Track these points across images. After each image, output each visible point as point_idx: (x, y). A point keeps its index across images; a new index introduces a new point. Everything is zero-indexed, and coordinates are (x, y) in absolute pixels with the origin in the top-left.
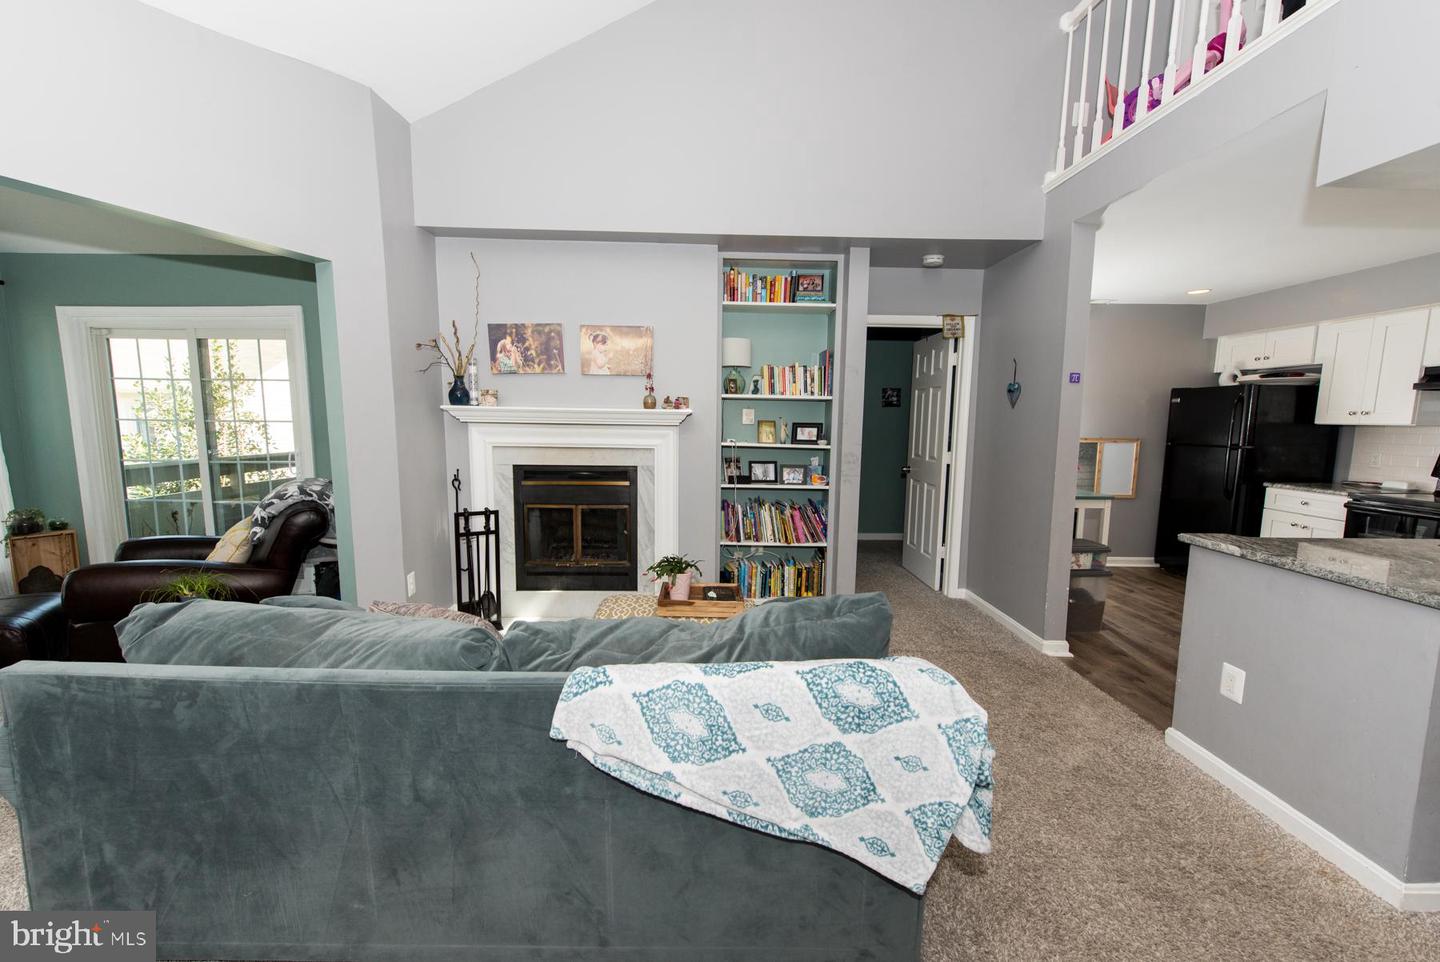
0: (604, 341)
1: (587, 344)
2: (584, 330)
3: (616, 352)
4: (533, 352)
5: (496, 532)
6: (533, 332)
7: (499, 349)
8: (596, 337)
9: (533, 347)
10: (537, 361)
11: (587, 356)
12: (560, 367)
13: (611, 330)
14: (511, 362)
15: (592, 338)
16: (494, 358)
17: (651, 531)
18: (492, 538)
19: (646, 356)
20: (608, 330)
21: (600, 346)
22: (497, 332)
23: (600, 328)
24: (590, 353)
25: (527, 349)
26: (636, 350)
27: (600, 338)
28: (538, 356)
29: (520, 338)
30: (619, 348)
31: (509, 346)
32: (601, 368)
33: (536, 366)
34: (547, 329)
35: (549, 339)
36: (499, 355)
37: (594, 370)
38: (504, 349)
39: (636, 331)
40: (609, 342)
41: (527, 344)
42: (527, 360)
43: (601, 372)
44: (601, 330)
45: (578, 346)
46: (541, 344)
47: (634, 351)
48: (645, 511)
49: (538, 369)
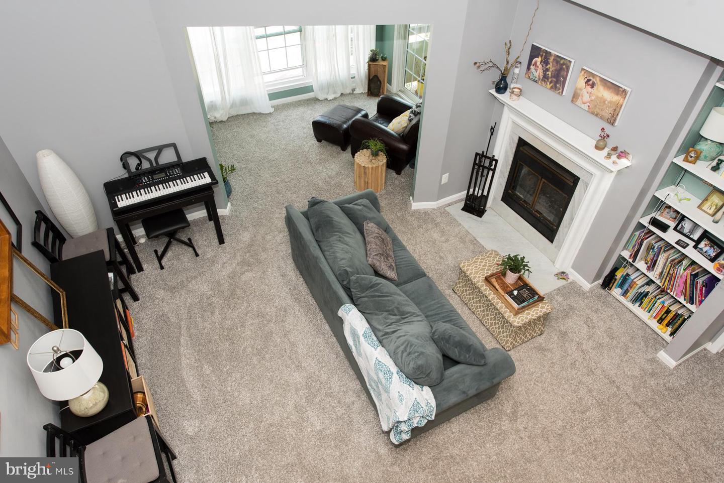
0: (593, 86)
1: (581, 83)
2: (583, 72)
3: (597, 97)
4: (550, 73)
5: (494, 170)
6: (554, 60)
7: (533, 63)
8: (589, 80)
9: (551, 70)
10: (550, 80)
11: (579, 91)
12: (561, 91)
13: (600, 81)
14: (537, 74)
15: (586, 80)
16: (529, 68)
18: (491, 172)
19: (615, 110)
20: (598, 79)
21: (589, 88)
22: (536, 51)
23: (593, 75)
24: (581, 90)
25: (547, 70)
26: (610, 102)
27: (590, 83)
28: (552, 77)
29: (545, 62)
30: (600, 95)
31: (538, 63)
32: (584, 103)
33: (548, 83)
34: (562, 62)
35: (561, 69)
36: (532, 67)
37: (579, 102)
38: (535, 64)
39: (616, 89)
40: (595, 88)
41: (548, 67)
42: (545, 77)
43: (583, 106)
44: (593, 78)
45: (576, 81)
46: (556, 70)
47: (608, 102)
49: (549, 86)
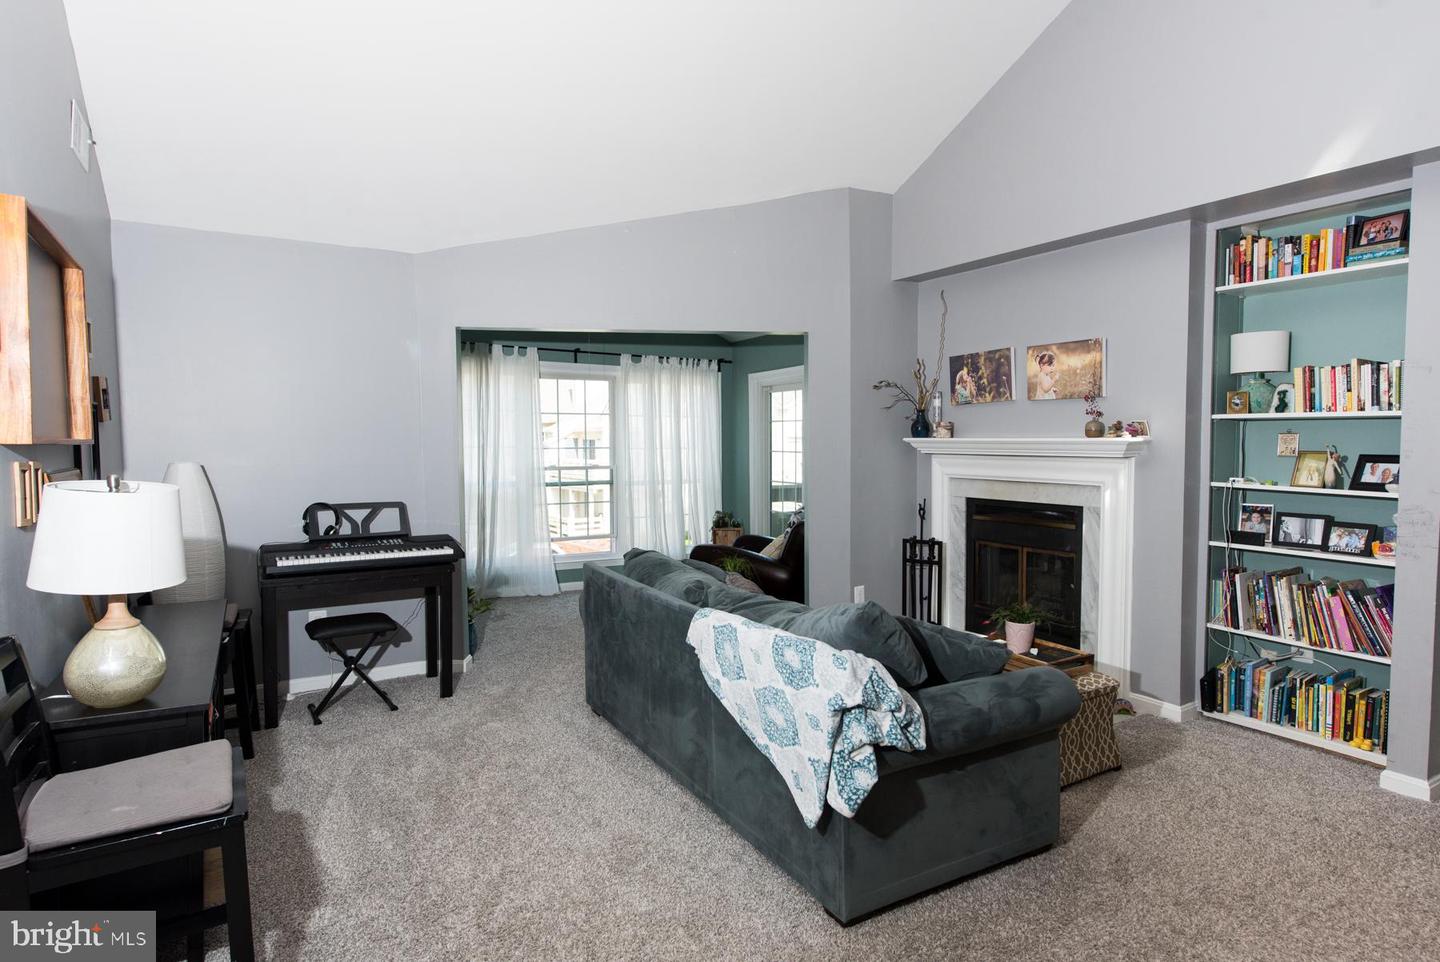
0: (1050, 362)
1: (1033, 366)
2: (1030, 352)
3: (1062, 372)
4: (985, 380)
5: (940, 564)
6: (985, 360)
7: (957, 380)
8: (1042, 358)
9: (985, 375)
10: (988, 389)
11: (1034, 380)
12: (1008, 394)
13: (1058, 348)
14: (967, 393)
15: (1038, 359)
16: (953, 390)
17: (1096, 588)
18: (935, 568)
19: (1094, 375)
20: (1054, 348)
21: (1047, 368)
22: (957, 363)
23: (1046, 347)
24: (1036, 376)
25: (980, 378)
26: (1084, 368)
27: (1046, 358)
28: (989, 384)
29: (975, 369)
30: (1065, 367)
31: (965, 377)
32: (1046, 392)
33: (987, 395)
34: (997, 356)
35: (1000, 365)
36: (958, 387)
37: (1040, 395)
38: (962, 380)
39: (1084, 346)
40: (1055, 362)
41: (980, 373)
42: (980, 389)
43: (1047, 397)
44: (1047, 350)
45: (1025, 368)
46: (992, 372)
47: (1081, 370)
48: (1091, 563)
49: (989, 398)
